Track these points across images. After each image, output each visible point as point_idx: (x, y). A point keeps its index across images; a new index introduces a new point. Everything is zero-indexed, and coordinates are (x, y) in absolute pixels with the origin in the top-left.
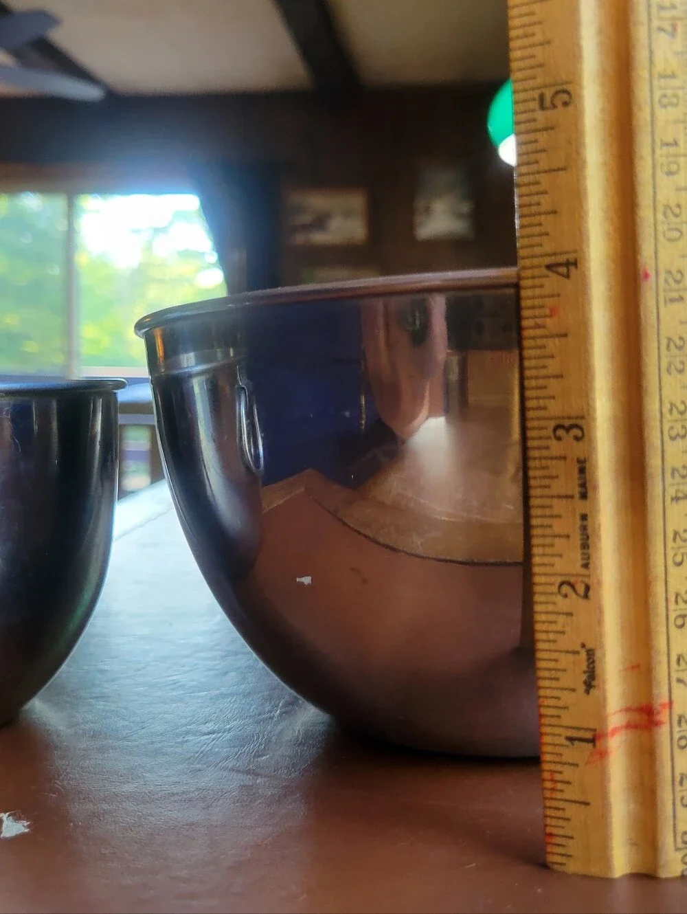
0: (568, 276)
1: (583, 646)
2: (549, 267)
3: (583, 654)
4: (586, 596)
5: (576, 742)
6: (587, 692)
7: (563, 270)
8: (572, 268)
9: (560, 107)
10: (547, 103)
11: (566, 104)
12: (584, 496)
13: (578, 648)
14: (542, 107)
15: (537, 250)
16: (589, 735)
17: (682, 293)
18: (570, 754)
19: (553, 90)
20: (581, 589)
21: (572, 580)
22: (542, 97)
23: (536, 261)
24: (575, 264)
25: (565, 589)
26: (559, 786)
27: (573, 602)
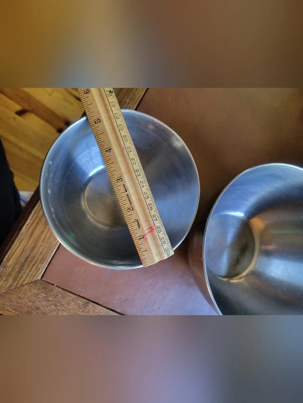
0: (110, 152)
1: (136, 220)
2: (106, 151)
3: (136, 221)
4: (133, 210)
5: (141, 239)
6: (139, 228)
7: (109, 151)
8: (110, 150)
9: (99, 122)
10: (96, 122)
11: (100, 122)
12: (126, 191)
13: (135, 220)
14: (96, 123)
15: (103, 149)
16: (142, 237)
17: (131, 150)
18: (140, 242)
19: (97, 120)
20: (131, 209)
21: (129, 208)
22: (95, 121)
23: (104, 151)
24: (111, 149)
25: (129, 210)
26: (140, 249)
27: (131, 212)
